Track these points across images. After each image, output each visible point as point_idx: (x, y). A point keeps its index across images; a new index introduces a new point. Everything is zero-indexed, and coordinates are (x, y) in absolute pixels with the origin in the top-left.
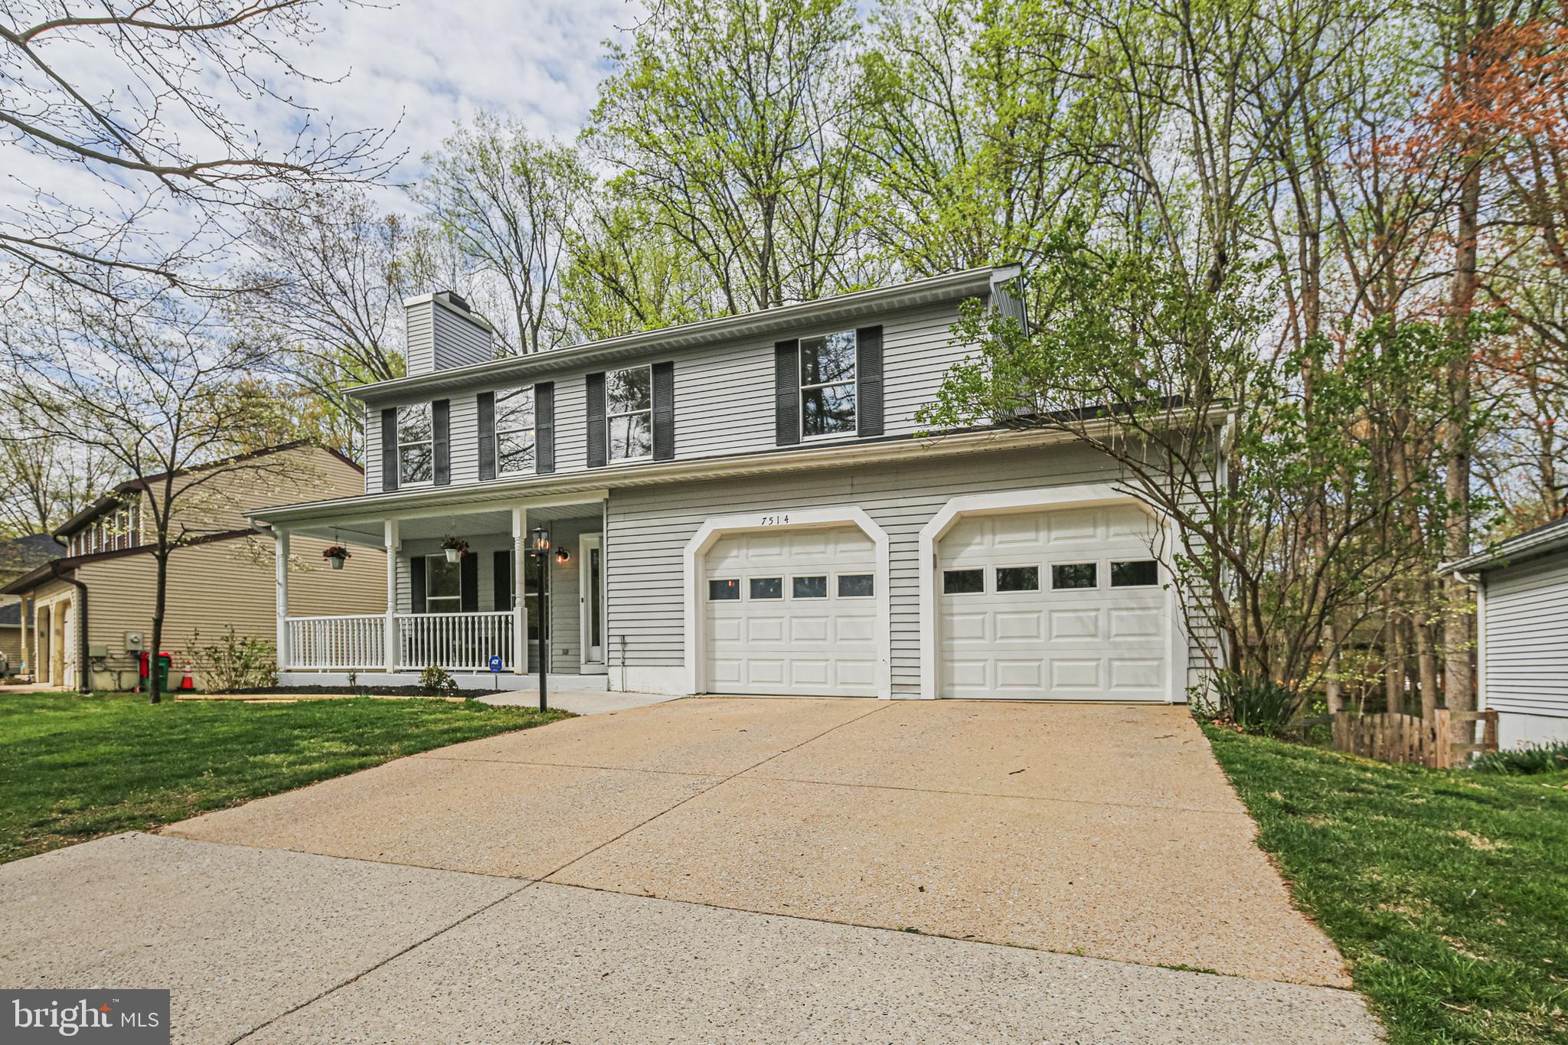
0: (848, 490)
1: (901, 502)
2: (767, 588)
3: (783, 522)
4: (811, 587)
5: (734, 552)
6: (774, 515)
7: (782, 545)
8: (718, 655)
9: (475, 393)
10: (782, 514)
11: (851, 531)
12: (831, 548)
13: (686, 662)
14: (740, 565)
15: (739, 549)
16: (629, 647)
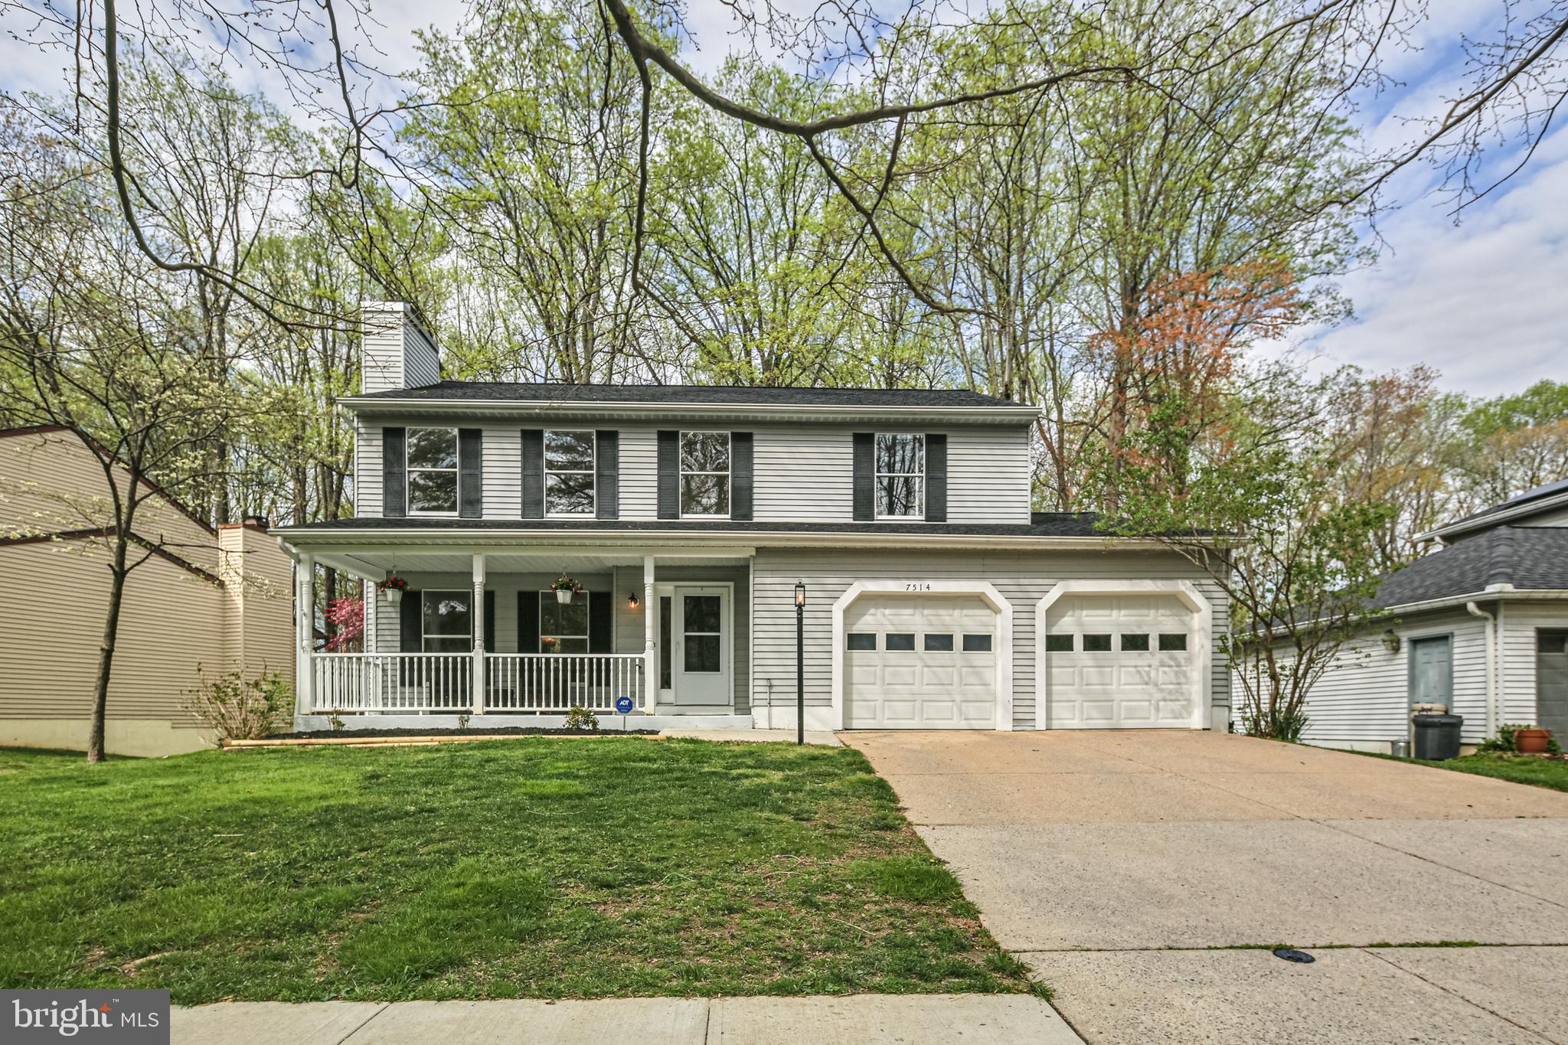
0: (980, 568)
1: (1022, 581)
2: (901, 642)
3: (925, 590)
4: (940, 642)
5: (872, 611)
6: (918, 583)
7: (915, 607)
8: (855, 697)
9: (520, 428)
10: (925, 583)
11: (979, 601)
12: (957, 612)
13: (833, 703)
14: (878, 622)
15: (877, 608)
16: (774, 689)
